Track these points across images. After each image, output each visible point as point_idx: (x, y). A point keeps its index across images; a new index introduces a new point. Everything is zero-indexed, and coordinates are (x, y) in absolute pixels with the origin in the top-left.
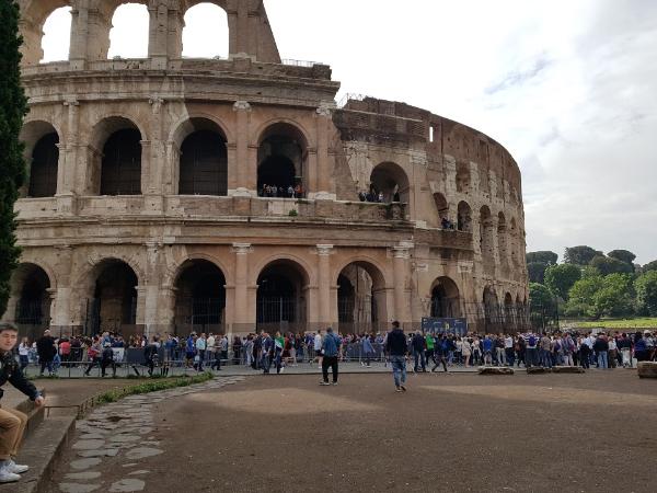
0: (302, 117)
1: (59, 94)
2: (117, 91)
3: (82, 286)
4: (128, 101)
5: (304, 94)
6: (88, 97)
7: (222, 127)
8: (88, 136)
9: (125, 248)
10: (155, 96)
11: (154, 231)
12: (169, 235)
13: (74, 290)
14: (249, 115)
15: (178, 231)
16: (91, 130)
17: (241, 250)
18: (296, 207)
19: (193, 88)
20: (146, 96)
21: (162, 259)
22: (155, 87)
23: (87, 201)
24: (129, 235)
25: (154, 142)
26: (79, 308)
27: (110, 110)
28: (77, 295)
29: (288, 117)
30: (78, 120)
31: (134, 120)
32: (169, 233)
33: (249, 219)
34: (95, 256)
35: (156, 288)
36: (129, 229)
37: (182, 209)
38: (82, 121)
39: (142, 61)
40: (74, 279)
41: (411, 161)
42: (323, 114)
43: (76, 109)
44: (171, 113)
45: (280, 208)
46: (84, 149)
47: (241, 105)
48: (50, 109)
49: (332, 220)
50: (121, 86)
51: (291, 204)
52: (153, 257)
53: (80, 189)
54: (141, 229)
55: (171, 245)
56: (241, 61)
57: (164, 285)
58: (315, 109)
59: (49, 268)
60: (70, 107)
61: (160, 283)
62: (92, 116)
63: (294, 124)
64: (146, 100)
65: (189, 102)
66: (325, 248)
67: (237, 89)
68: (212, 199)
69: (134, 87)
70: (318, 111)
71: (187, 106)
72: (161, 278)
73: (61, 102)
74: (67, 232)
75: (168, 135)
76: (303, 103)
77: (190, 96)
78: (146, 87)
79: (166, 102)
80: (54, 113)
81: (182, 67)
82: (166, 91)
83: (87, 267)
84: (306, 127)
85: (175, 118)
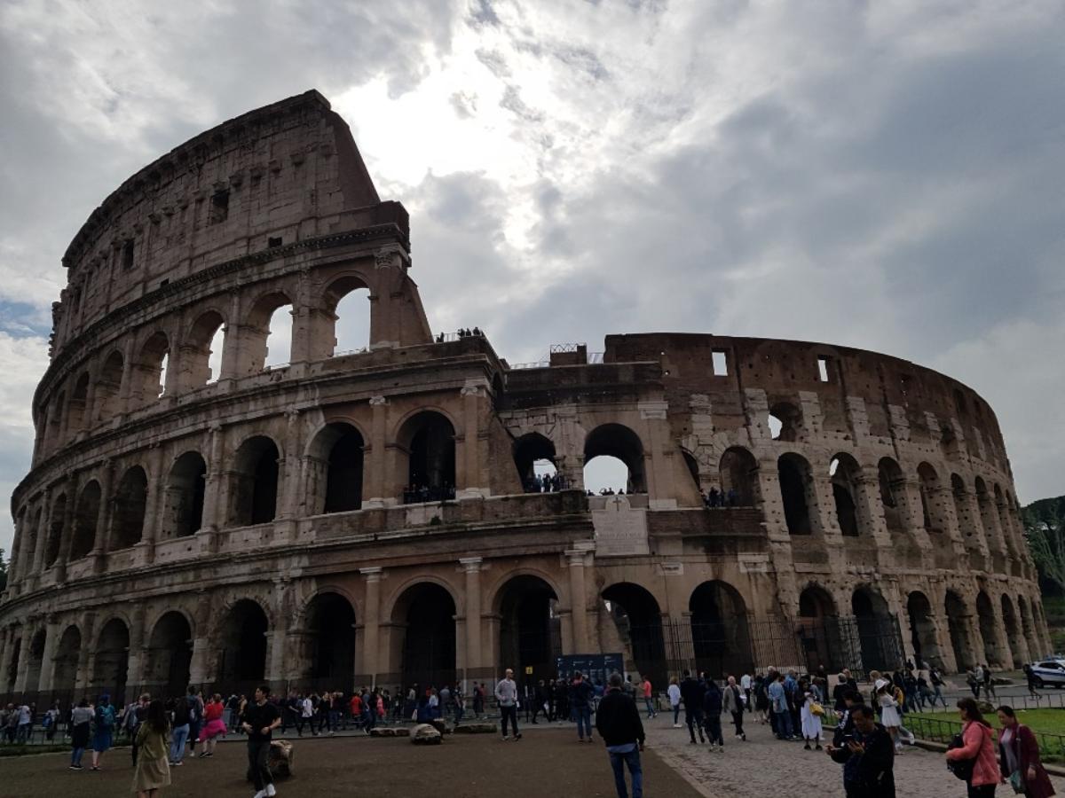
0: (448, 400)
1: (205, 422)
2: (255, 410)
3: (219, 634)
4: (267, 418)
5: (447, 375)
6: (230, 420)
7: (358, 428)
8: (232, 461)
9: (257, 588)
10: (290, 408)
11: (282, 564)
12: (295, 567)
13: (211, 640)
14: (386, 410)
15: (305, 561)
16: (235, 454)
17: (371, 577)
18: (439, 512)
19: (327, 392)
20: (282, 409)
21: (291, 598)
22: (291, 398)
23: (226, 535)
24: (258, 571)
25: (288, 459)
26: (216, 661)
27: (252, 429)
28: (214, 646)
29: (430, 405)
30: (223, 445)
31: (271, 437)
32: (295, 565)
33: (376, 536)
34: (231, 599)
35: (283, 633)
36: (259, 565)
37: (314, 533)
38: (227, 445)
39: (284, 370)
40: (211, 627)
41: (643, 417)
42: (469, 393)
43: (219, 435)
44: (309, 423)
45: (420, 515)
46: (227, 476)
47: (377, 401)
48: (198, 439)
49: (478, 526)
50: (259, 403)
51: (434, 510)
52: (279, 595)
53: (220, 523)
54: (270, 562)
55: (300, 579)
56: (381, 350)
57: (293, 628)
58: (460, 389)
59: (191, 615)
60: (215, 433)
61: (288, 626)
62: (235, 439)
63: (439, 410)
64: (281, 414)
65: (325, 408)
66: (471, 563)
67: (372, 385)
68: (344, 516)
69: (271, 402)
70: (463, 391)
71: (324, 412)
72: (289, 620)
73: (206, 429)
74: (205, 574)
75: (304, 448)
76: (446, 386)
77: (324, 402)
78: (282, 399)
79: (302, 412)
80: (202, 441)
81: (323, 369)
82: (301, 401)
83: (223, 612)
84: (452, 411)
85: (312, 427)
